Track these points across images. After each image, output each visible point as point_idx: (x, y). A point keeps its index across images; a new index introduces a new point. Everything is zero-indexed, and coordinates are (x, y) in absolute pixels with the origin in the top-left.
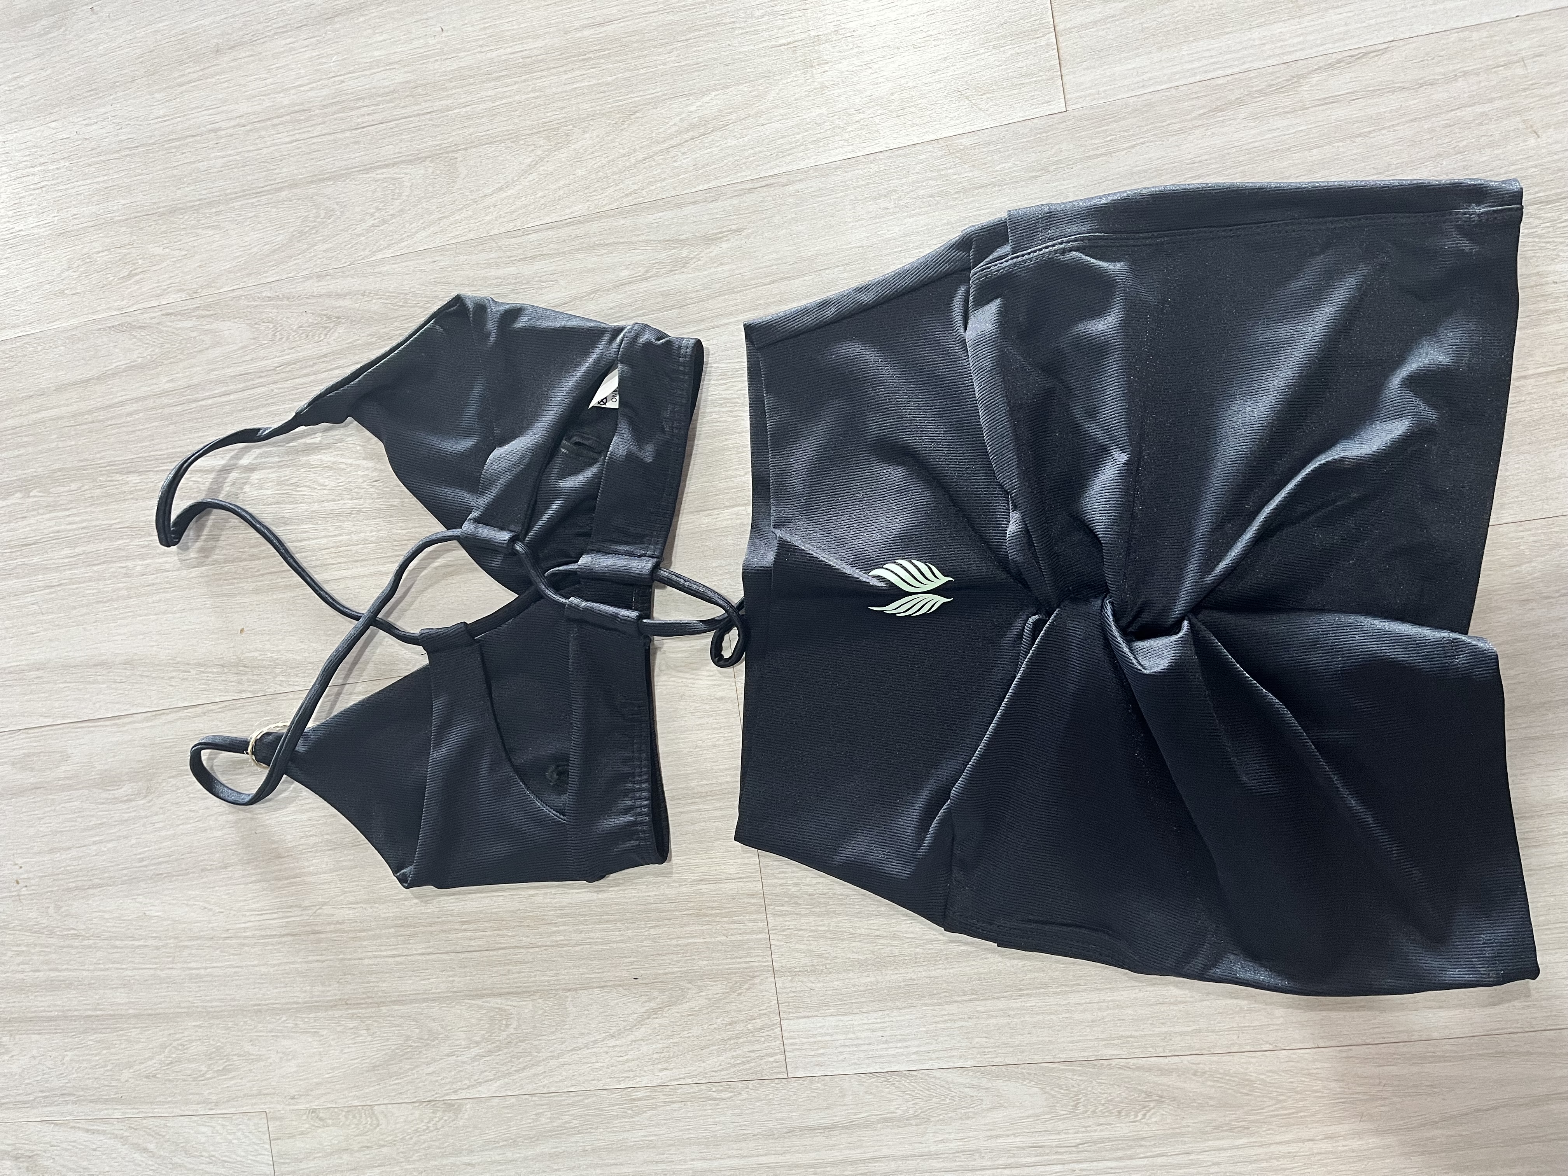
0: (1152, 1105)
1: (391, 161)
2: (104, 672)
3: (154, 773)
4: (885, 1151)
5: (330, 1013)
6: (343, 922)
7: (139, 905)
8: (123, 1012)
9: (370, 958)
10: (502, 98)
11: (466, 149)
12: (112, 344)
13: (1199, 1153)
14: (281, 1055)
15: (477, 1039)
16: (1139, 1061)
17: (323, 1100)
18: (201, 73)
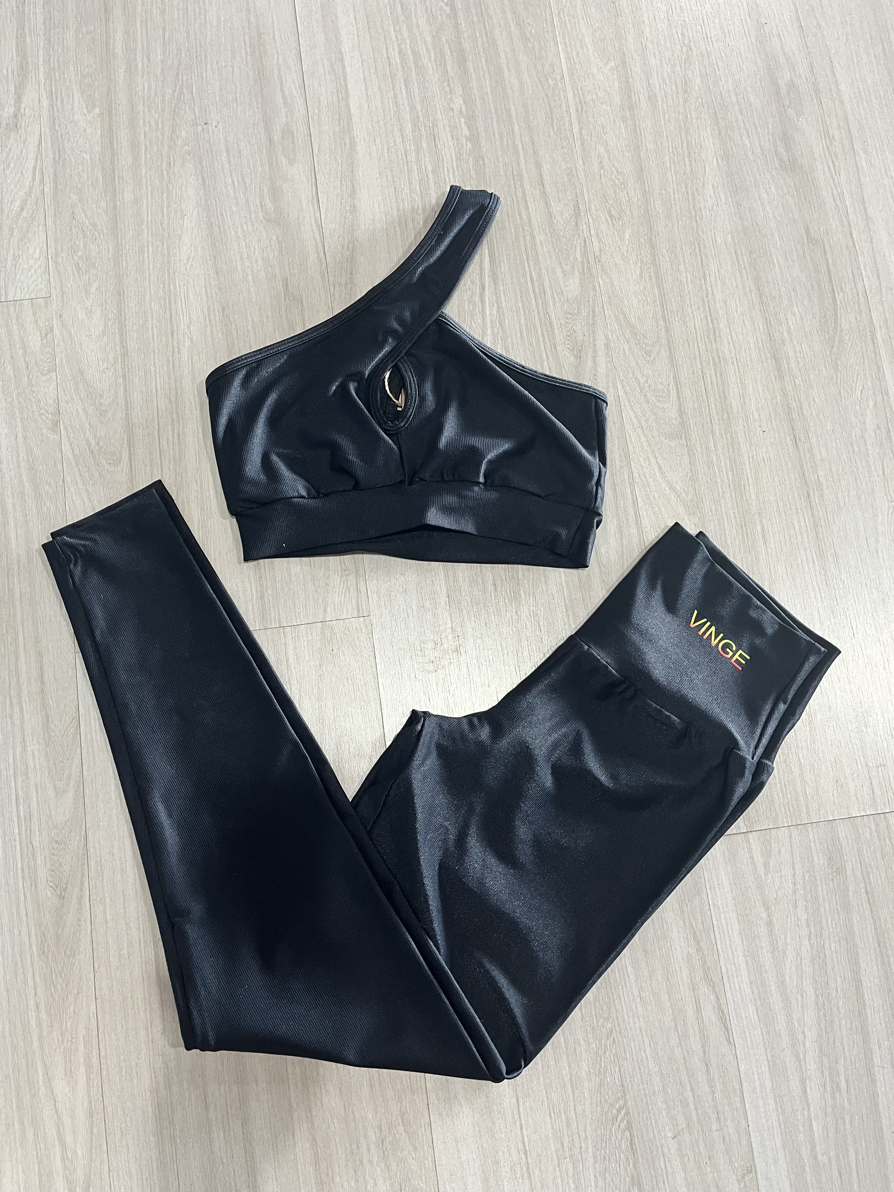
0: (58, 892)
1: (681, 396)
2: (348, 191)
3: (280, 225)
4: (27, 717)
5: (118, 343)
6: (179, 352)
7: (191, 211)
8: (118, 197)
9: (155, 371)
10: (719, 471)
11: (687, 446)
12: (566, 202)
13: (27, 922)
14: (90, 308)
15: (101, 443)
16: (86, 885)
17: (59, 336)
18: (743, 266)
